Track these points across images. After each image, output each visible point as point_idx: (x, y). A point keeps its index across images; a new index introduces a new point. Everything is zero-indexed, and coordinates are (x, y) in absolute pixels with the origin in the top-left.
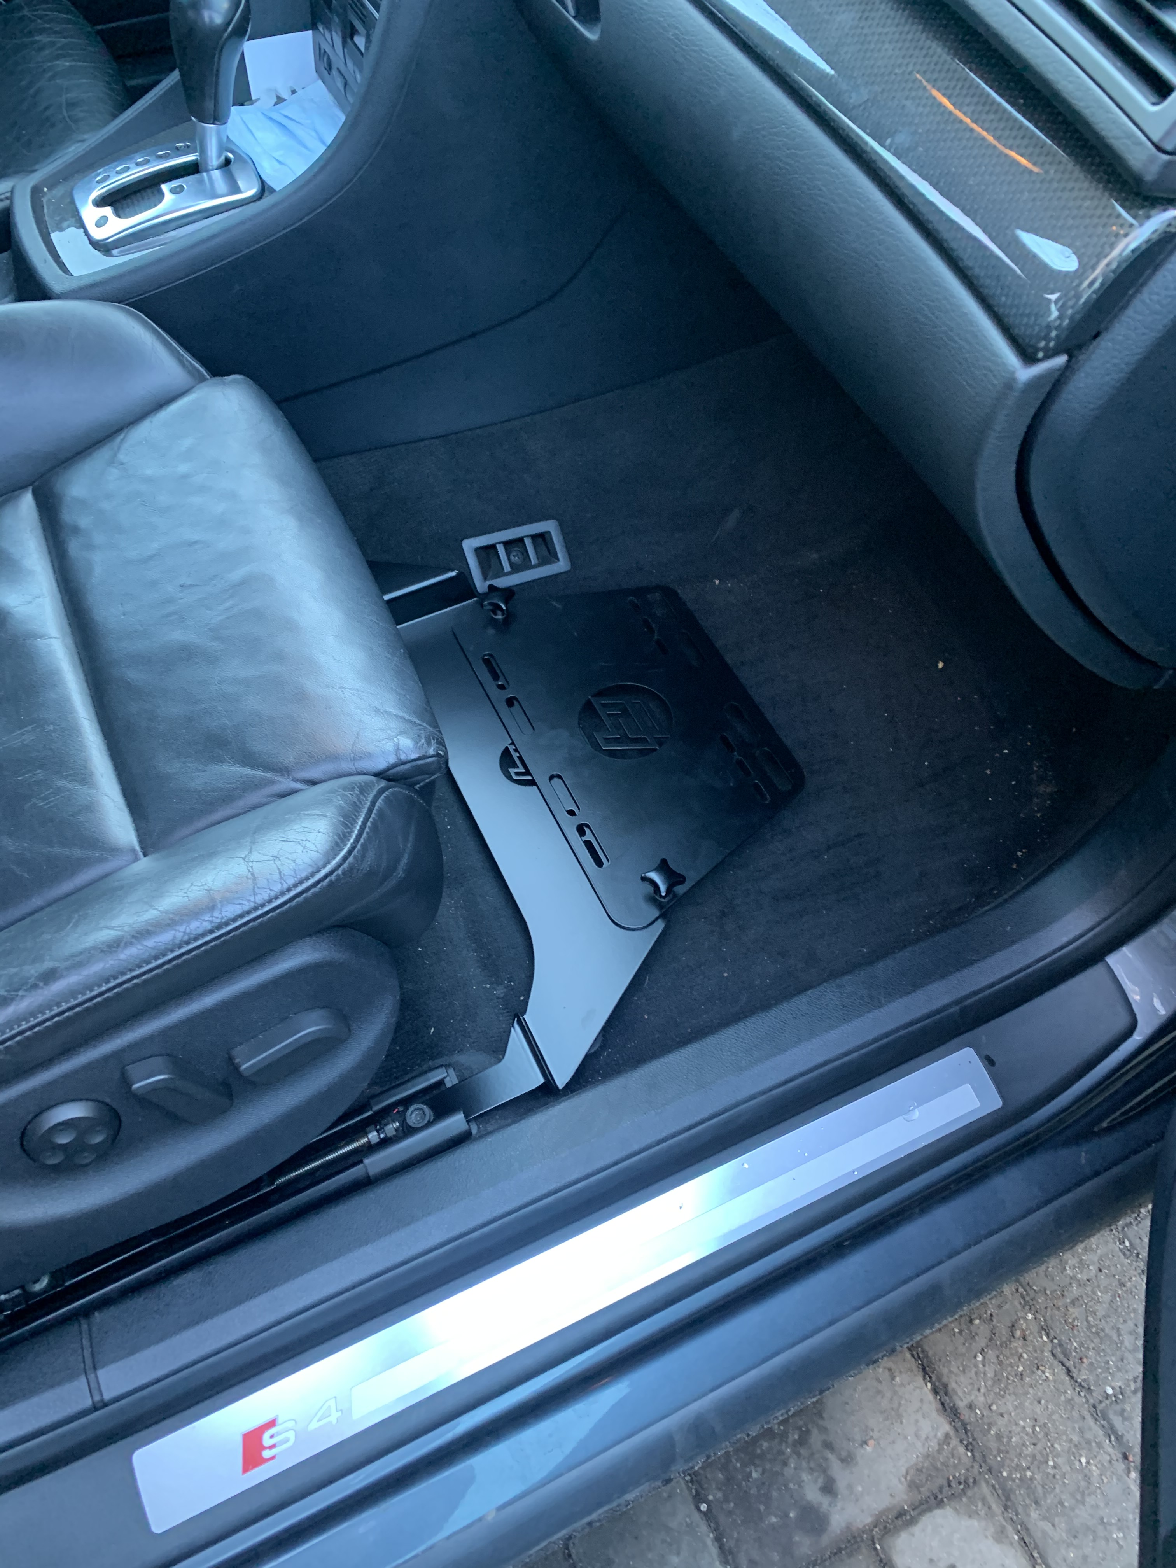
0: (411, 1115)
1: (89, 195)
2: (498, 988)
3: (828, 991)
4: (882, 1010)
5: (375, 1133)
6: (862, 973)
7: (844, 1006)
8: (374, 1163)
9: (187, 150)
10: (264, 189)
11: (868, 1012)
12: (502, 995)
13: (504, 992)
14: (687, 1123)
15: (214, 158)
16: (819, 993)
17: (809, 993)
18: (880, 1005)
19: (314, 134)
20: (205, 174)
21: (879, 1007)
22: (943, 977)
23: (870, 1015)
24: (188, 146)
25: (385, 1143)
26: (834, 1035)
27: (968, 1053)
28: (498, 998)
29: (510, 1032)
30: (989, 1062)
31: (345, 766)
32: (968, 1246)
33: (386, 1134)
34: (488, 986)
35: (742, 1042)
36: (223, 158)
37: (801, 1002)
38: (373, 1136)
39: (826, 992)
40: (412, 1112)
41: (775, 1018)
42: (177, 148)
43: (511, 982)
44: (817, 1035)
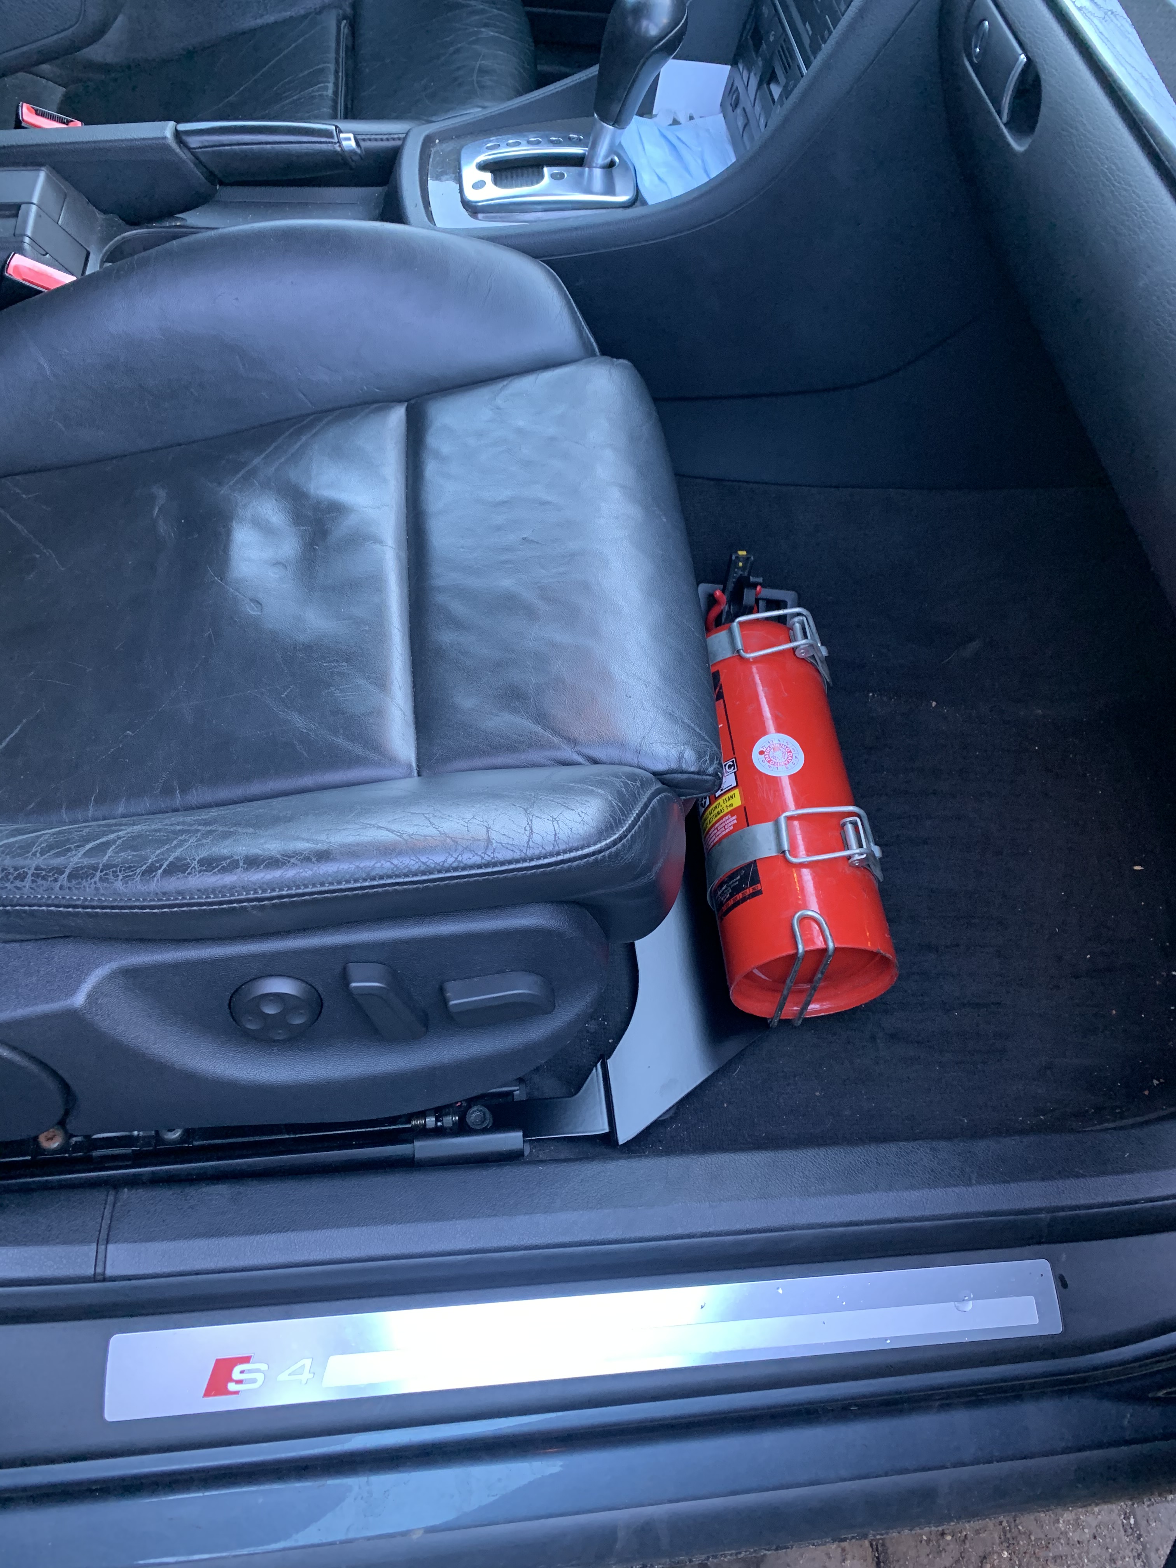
0: (472, 1115)
1: (477, 156)
3: (921, 1148)
5: (433, 1119)
8: (424, 1148)
9: (578, 143)
10: (637, 199)
12: (593, 1031)
13: (595, 1029)
14: (739, 1227)
15: (601, 158)
16: (911, 1148)
17: (901, 1144)
18: (969, 1184)
19: (700, 161)
20: (587, 169)
24: (580, 140)
25: (439, 1132)
26: (915, 1195)
27: (1044, 1265)
29: (592, 1069)
30: (1062, 1282)
31: (629, 757)
32: (976, 1462)
33: (443, 1124)
35: (818, 1168)
36: (609, 159)
37: (889, 1151)
38: (431, 1122)
40: (474, 1112)
42: (570, 138)
43: (605, 1021)
44: (896, 1189)
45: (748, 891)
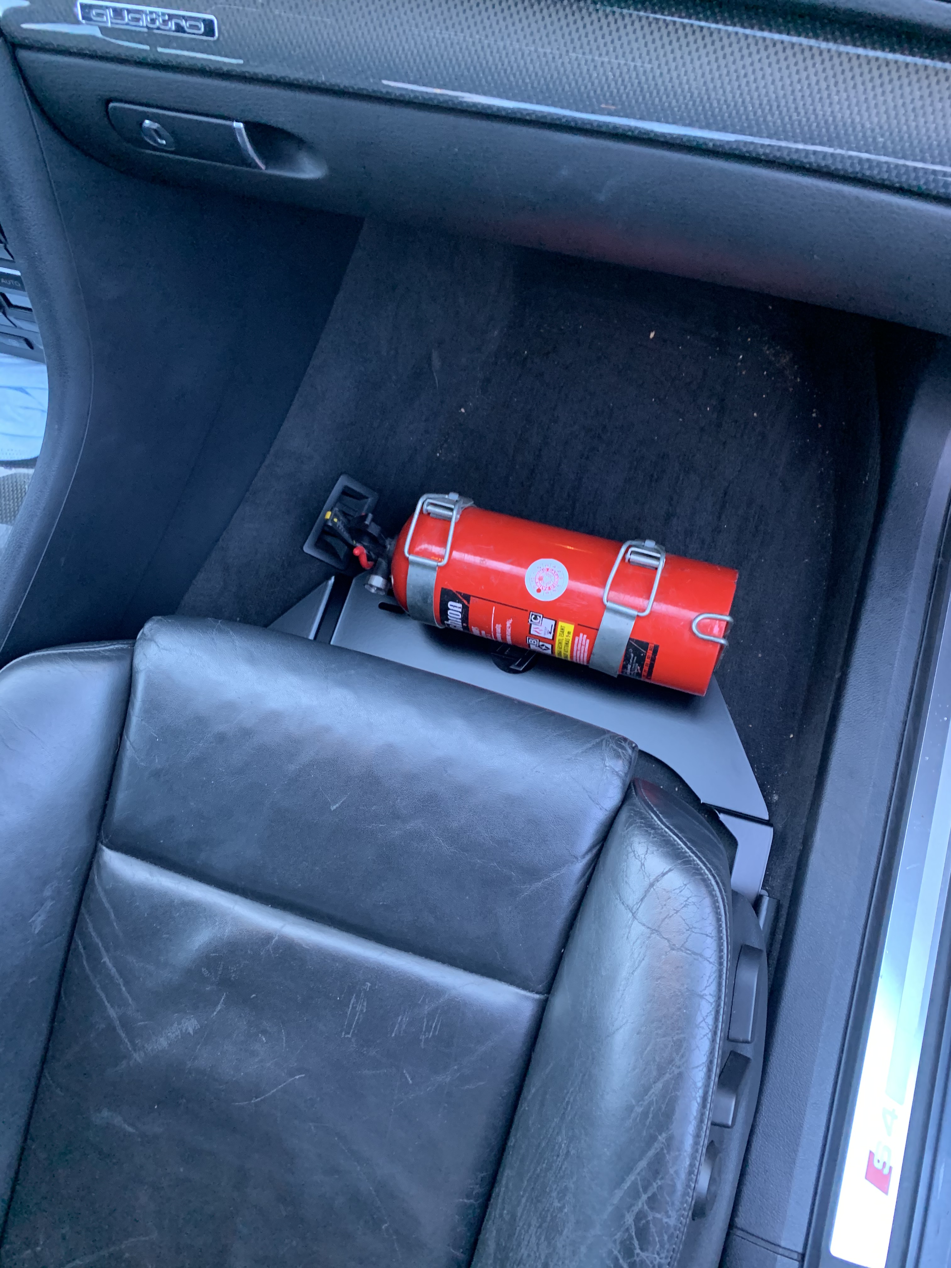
45: (650, 653)
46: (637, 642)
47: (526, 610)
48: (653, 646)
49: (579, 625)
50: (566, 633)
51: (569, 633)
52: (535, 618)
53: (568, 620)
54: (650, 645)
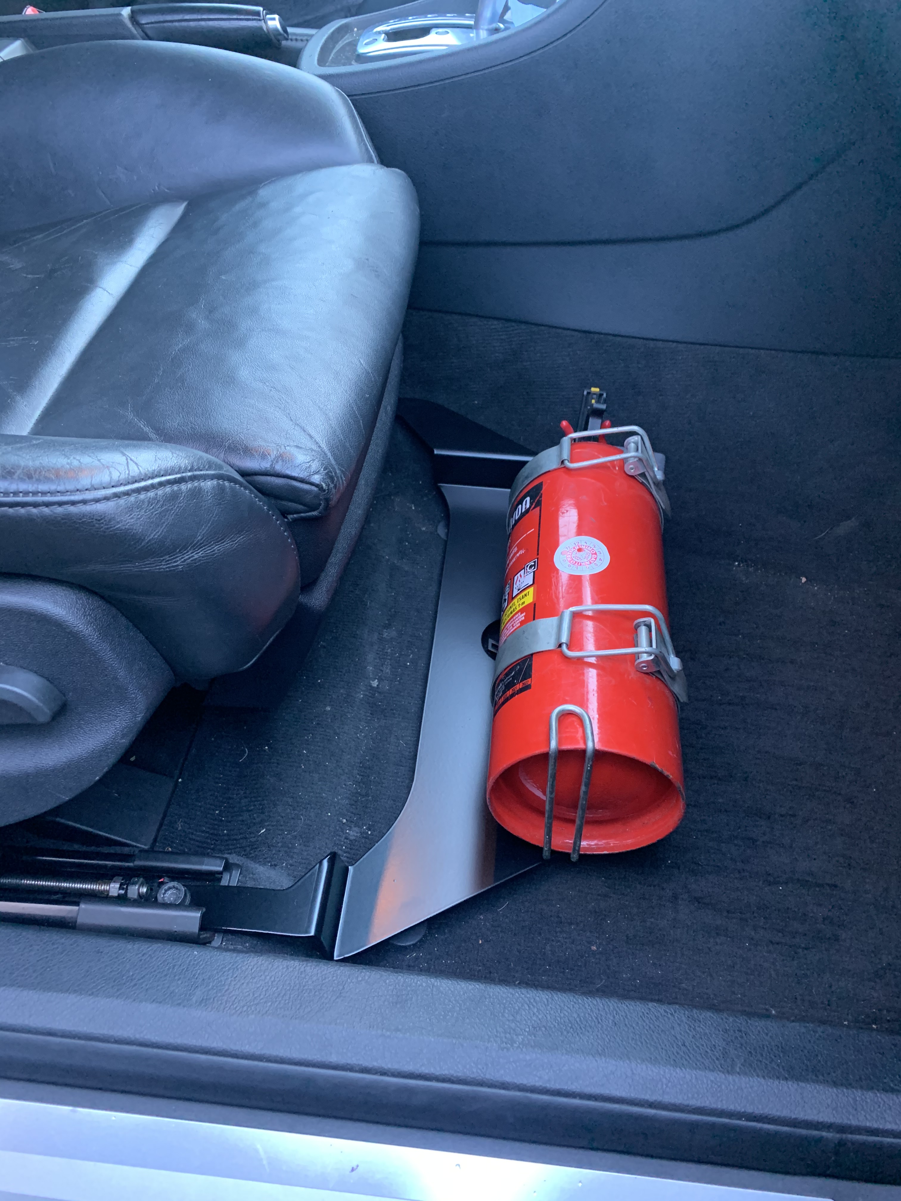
0: (166, 891)
2: (354, 829)
3: (676, 1015)
4: (730, 1078)
5: (116, 887)
6: (731, 1019)
7: (684, 1045)
8: (88, 913)
11: (710, 1070)
12: (352, 838)
13: (357, 836)
14: (409, 1068)
16: (662, 1011)
18: (730, 1071)
21: (728, 1072)
22: (835, 1084)
23: (712, 1076)
25: (117, 900)
28: (346, 838)
33: (126, 893)
34: (345, 821)
38: (114, 888)
39: (672, 1014)
40: (170, 888)
41: (591, 1010)
43: (370, 830)
44: (629, 1059)
45: (518, 687)
46: (530, 666)
47: (538, 554)
48: (529, 683)
49: (535, 604)
50: (522, 601)
51: (523, 603)
52: (531, 567)
53: (537, 594)
54: (529, 680)
